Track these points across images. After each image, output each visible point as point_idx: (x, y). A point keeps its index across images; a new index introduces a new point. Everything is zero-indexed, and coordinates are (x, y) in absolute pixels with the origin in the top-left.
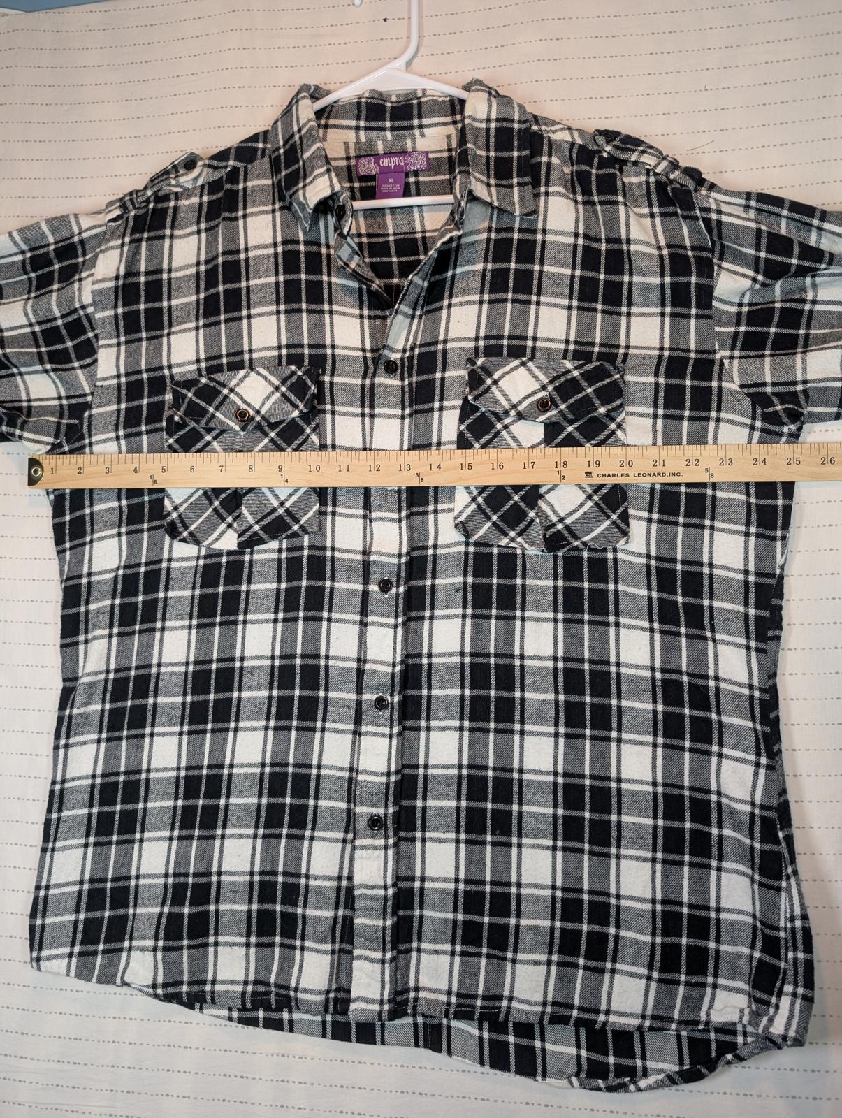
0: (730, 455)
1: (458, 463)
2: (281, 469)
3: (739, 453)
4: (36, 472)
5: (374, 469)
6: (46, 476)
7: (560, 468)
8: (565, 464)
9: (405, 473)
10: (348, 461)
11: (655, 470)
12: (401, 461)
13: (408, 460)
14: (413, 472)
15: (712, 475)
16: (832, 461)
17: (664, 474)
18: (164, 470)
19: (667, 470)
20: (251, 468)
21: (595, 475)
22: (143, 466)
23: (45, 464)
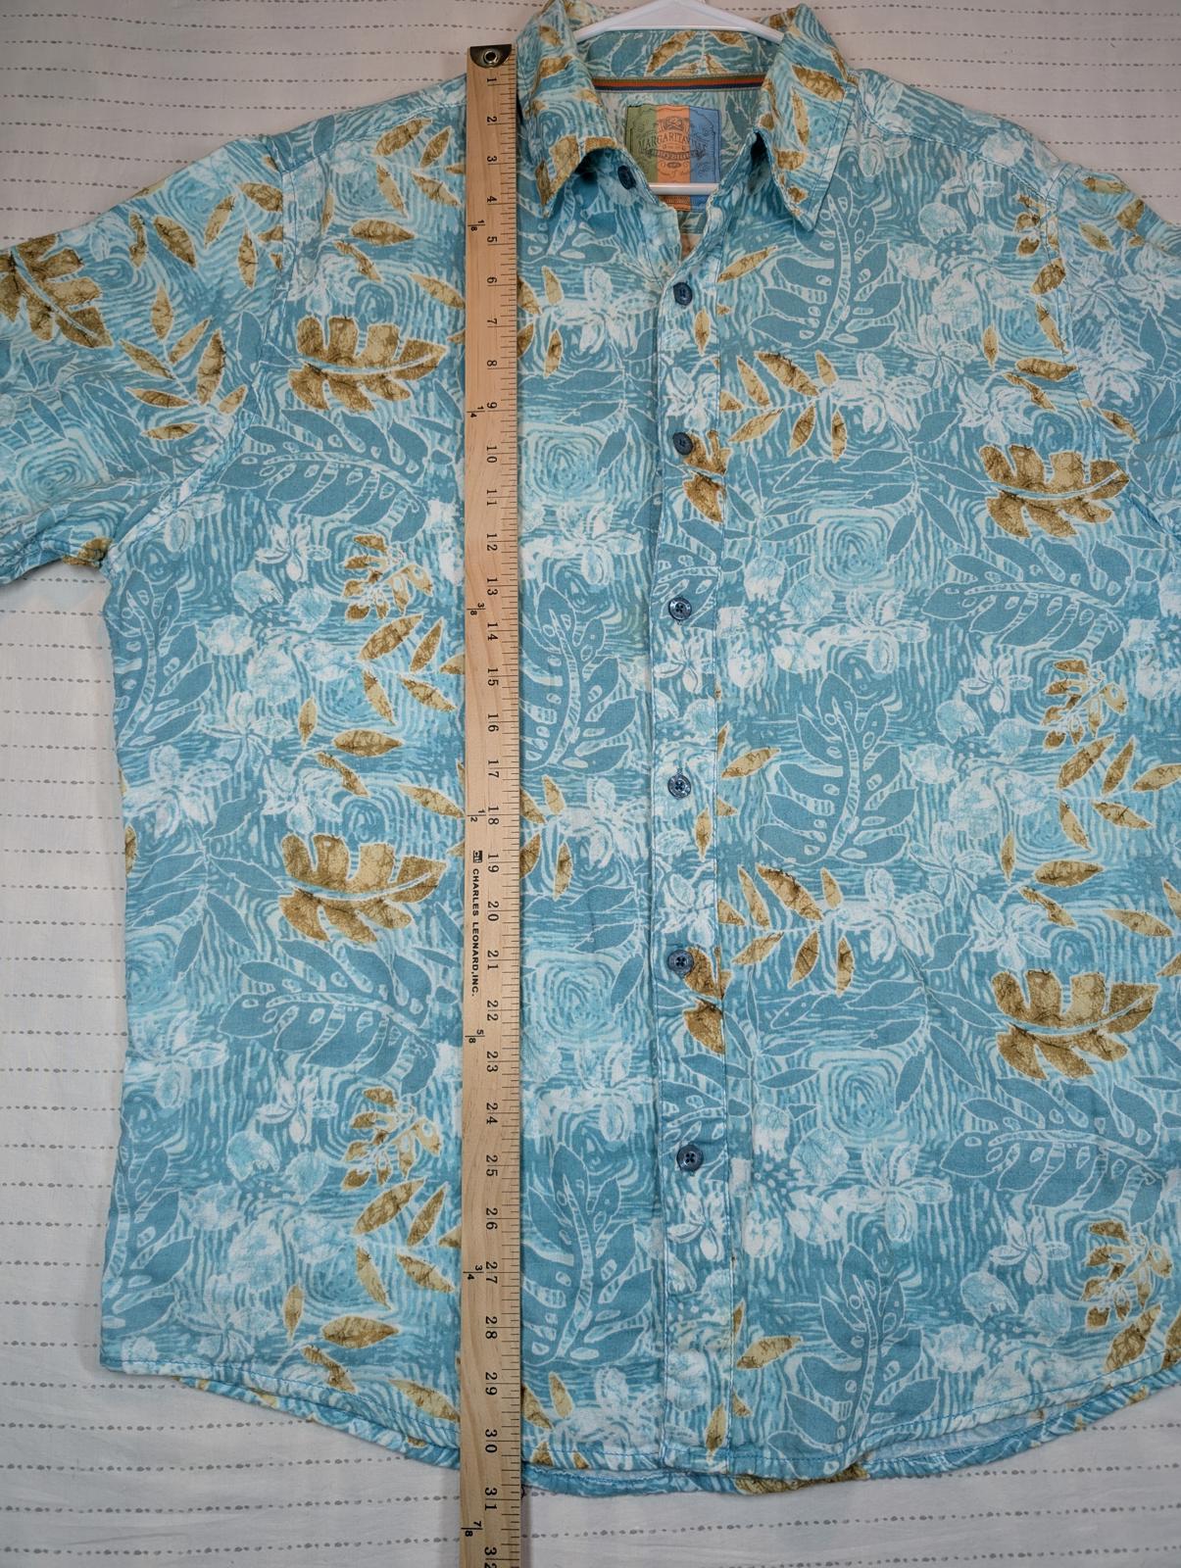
0: (504, 1068)
1: (499, 664)
2: (491, 406)
3: (506, 1081)
4: (491, 56)
5: (491, 541)
6: (487, 73)
7: (489, 814)
8: (494, 821)
9: (484, 586)
10: (503, 502)
11: (482, 956)
12: (502, 580)
13: (503, 591)
14: (485, 599)
15: (472, 1040)
16: (491, 1225)
19: (482, 971)
20: (492, 363)
21: (477, 865)
22: (496, 208)
23: (504, 69)
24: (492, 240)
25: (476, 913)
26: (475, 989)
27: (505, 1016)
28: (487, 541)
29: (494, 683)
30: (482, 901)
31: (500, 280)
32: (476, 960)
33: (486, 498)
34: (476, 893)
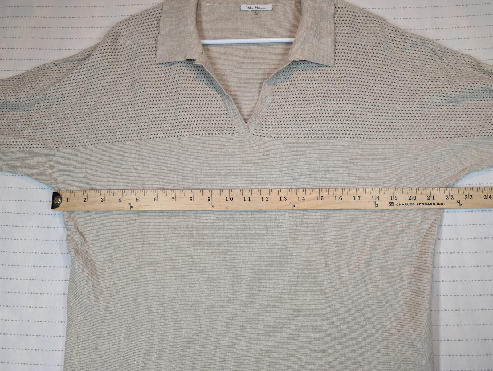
0: (471, 193)
1: (315, 196)
2: (209, 199)
3: (475, 192)
4: (57, 200)
5: (265, 199)
6: (64, 202)
8: (378, 198)
9: (283, 202)
10: (249, 195)
11: (429, 201)
12: (281, 195)
13: (285, 194)
14: (288, 202)
15: (461, 205)
18: (137, 199)
19: (436, 201)
20: (191, 199)
21: (395, 204)
22: (125, 198)
23: (63, 195)
25: (413, 204)
26: (442, 204)
27: (451, 193)
28: (265, 201)
29: (322, 198)
30: (409, 202)
31: (155, 196)
32: (431, 204)
33: (247, 201)
34: (406, 204)
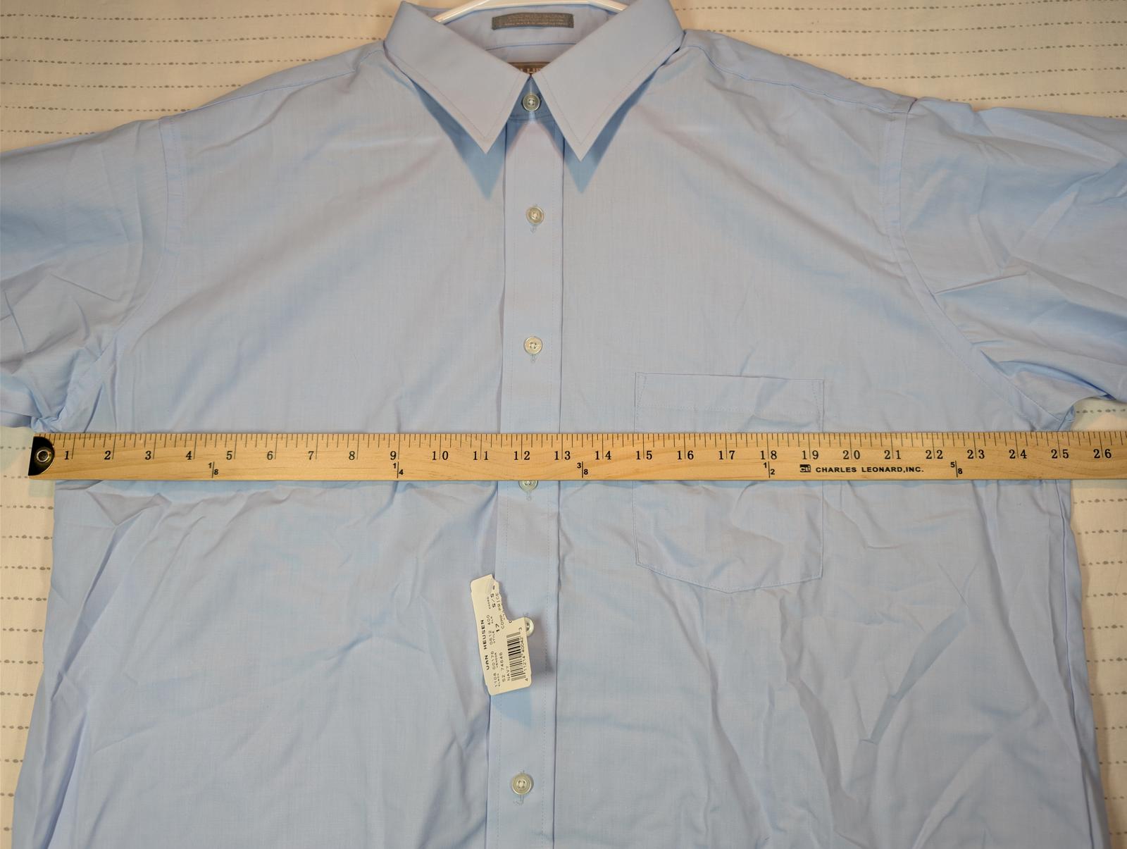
0: (980, 445)
1: (633, 450)
2: (394, 456)
3: (990, 443)
4: (43, 454)
5: (521, 457)
6: (59, 459)
7: (768, 458)
8: (774, 454)
9: (563, 463)
10: (486, 446)
11: (890, 463)
12: (557, 447)
13: (567, 446)
14: (573, 462)
15: (960, 471)
16: (1108, 454)
17: (900, 469)
19: (903, 463)
20: (352, 455)
21: (813, 469)
22: (200, 451)
23: (57, 445)
24: (230, 455)
25: (854, 470)
26: (917, 469)
27: (938, 444)
28: (521, 460)
29: (649, 455)
30: (844, 464)
31: (271, 447)
32: (893, 469)
34: (837, 469)
